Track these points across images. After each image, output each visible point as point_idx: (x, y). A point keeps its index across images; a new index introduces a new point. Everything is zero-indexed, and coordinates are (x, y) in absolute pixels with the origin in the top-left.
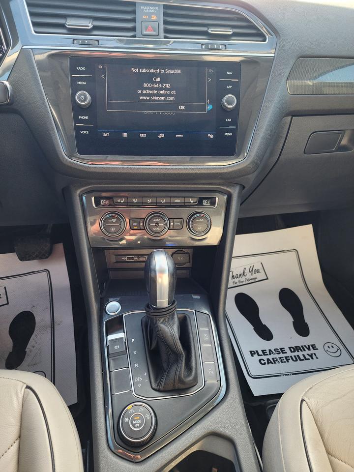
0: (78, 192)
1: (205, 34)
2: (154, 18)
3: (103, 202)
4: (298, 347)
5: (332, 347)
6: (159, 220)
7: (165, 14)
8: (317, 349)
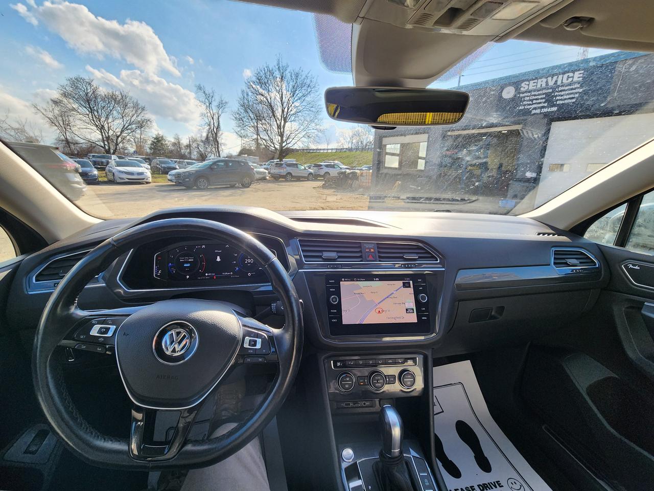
0: (323, 357)
1: (402, 258)
2: (372, 250)
3: (339, 364)
4: (486, 484)
5: (515, 483)
6: (379, 378)
7: (378, 248)
8: (502, 486)
